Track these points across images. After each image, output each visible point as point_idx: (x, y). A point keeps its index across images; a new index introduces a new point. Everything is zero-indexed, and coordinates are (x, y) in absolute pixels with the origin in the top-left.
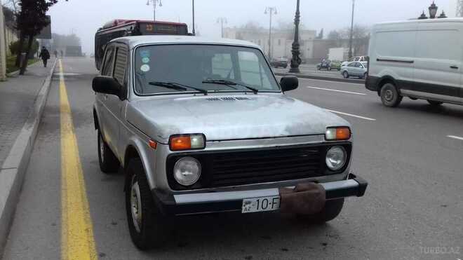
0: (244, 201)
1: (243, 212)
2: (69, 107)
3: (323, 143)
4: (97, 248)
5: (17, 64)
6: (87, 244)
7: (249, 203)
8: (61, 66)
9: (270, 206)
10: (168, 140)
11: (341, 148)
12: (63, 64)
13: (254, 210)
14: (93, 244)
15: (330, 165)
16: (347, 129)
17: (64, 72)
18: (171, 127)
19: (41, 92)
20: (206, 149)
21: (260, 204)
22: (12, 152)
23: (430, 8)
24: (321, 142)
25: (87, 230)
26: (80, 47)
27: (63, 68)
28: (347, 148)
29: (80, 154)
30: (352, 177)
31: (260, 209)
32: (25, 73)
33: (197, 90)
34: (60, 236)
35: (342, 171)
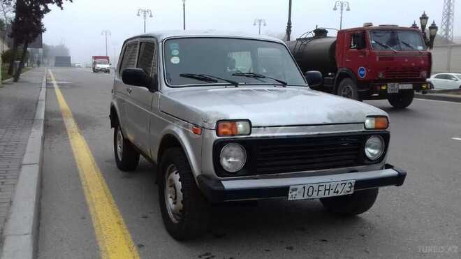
0: (291, 187)
1: (289, 199)
2: (70, 112)
3: (364, 131)
4: (134, 240)
5: (10, 72)
6: (122, 236)
7: (296, 189)
8: (52, 75)
9: (315, 193)
10: (215, 125)
11: (378, 137)
12: (53, 73)
13: (300, 197)
14: (129, 235)
15: (368, 155)
16: (386, 119)
17: (56, 80)
18: (217, 113)
19: (41, 96)
20: (251, 135)
21: (306, 192)
22: (28, 149)
23: (421, 18)
24: (361, 130)
25: (119, 223)
26: (70, 58)
27: (54, 76)
28: (385, 138)
29: (92, 153)
30: (388, 167)
31: (306, 197)
32: (19, 80)
33: (229, 82)
34: (93, 229)
35: (380, 161)
